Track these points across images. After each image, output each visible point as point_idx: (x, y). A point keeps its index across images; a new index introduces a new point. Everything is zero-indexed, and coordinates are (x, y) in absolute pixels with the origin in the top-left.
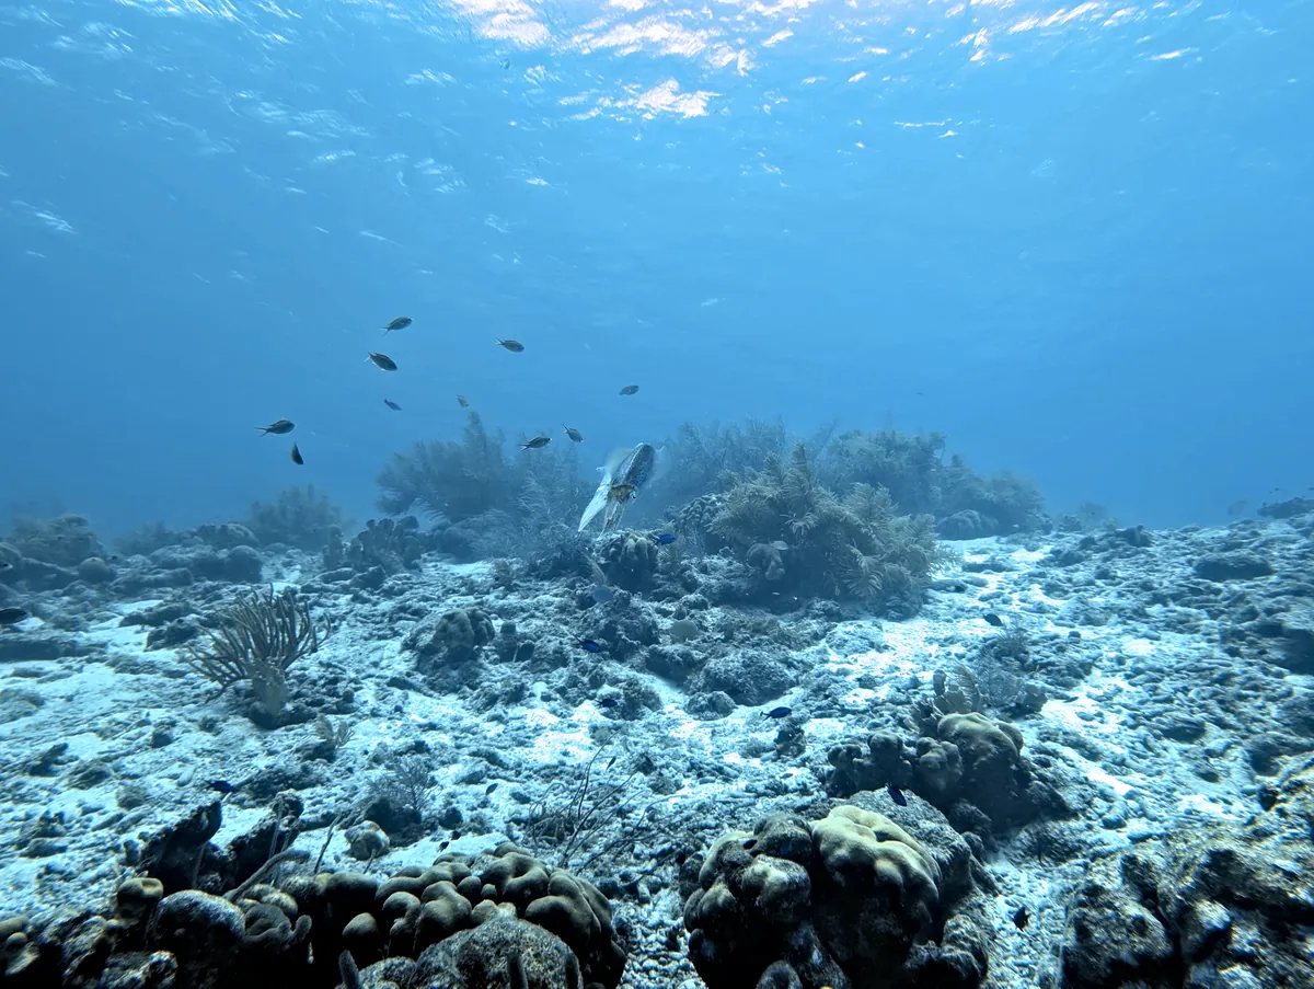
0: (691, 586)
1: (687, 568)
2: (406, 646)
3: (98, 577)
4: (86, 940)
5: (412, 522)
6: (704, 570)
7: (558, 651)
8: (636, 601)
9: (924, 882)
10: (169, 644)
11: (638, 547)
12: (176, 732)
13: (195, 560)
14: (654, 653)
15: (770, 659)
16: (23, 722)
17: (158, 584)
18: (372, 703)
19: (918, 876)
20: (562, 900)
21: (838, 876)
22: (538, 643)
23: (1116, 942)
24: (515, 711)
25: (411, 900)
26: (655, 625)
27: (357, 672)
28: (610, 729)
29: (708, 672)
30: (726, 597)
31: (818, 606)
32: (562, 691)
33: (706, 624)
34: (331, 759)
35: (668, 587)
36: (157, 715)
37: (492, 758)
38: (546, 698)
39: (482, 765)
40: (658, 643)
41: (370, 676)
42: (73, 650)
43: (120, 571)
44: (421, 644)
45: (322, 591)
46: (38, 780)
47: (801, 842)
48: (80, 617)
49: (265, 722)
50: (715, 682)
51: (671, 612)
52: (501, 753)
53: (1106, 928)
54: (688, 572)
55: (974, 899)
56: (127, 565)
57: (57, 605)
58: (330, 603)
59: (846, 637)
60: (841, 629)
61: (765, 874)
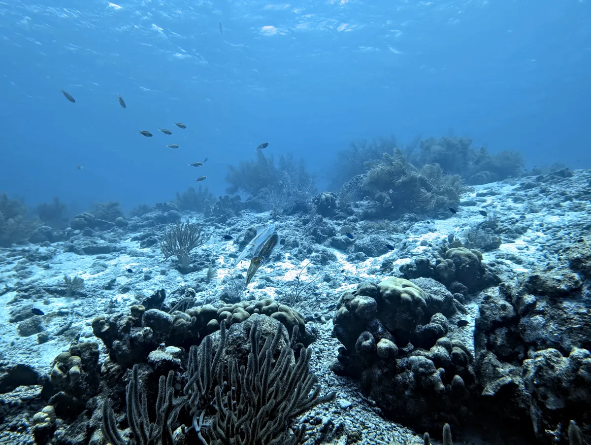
0: (351, 213)
1: (349, 206)
2: (235, 243)
3: (122, 225)
4: (123, 322)
5: (239, 198)
6: (357, 206)
7: (295, 241)
8: (325, 220)
9: (420, 300)
10: (148, 246)
11: (327, 199)
12: (152, 275)
13: (156, 216)
14: (333, 240)
15: (382, 238)
16: (101, 274)
17: (143, 226)
18: (223, 263)
19: (418, 298)
20: (283, 313)
21: (387, 301)
22: (287, 239)
23: (494, 314)
24: (278, 264)
25: (229, 313)
26: (334, 229)
27: (216, 252)
28: (315, 268)
29: (355, 245)
30: (366, 216)
31: (407, 216)
32: (296, 256)
33: (356, 228)
34: (208, 282)
35: (342, 214)
36: (145, 270)
37: (268, 280)
38: (290, 259)
39: (264, 282)
40: (336, 236)
41: (222, 254)
42: (115, 250)
43: (129, 222)
44: (240, 241)
45: (204, 225)
46: (108, 291)
47: (373, 290)
48: (117, 239)
49: (184, 271)
50: (359, 249)
51: (341, 224)
52: (271, 278)
53: (491, 310)
54: (349, 208)
55: (457, 316)
56: (132, 220)
57: (109, 235)
58: (207, 229)
59: (418, 228)
60: (416, 225)
61: (358, 301)
